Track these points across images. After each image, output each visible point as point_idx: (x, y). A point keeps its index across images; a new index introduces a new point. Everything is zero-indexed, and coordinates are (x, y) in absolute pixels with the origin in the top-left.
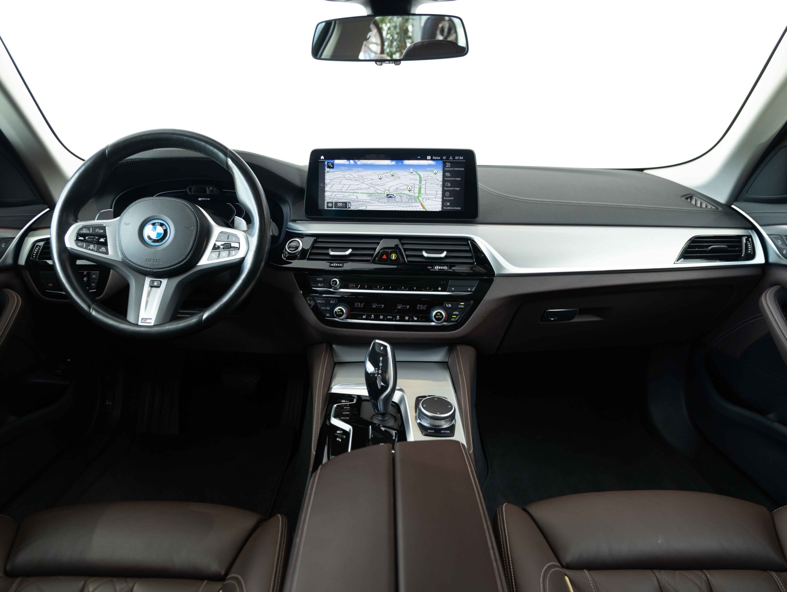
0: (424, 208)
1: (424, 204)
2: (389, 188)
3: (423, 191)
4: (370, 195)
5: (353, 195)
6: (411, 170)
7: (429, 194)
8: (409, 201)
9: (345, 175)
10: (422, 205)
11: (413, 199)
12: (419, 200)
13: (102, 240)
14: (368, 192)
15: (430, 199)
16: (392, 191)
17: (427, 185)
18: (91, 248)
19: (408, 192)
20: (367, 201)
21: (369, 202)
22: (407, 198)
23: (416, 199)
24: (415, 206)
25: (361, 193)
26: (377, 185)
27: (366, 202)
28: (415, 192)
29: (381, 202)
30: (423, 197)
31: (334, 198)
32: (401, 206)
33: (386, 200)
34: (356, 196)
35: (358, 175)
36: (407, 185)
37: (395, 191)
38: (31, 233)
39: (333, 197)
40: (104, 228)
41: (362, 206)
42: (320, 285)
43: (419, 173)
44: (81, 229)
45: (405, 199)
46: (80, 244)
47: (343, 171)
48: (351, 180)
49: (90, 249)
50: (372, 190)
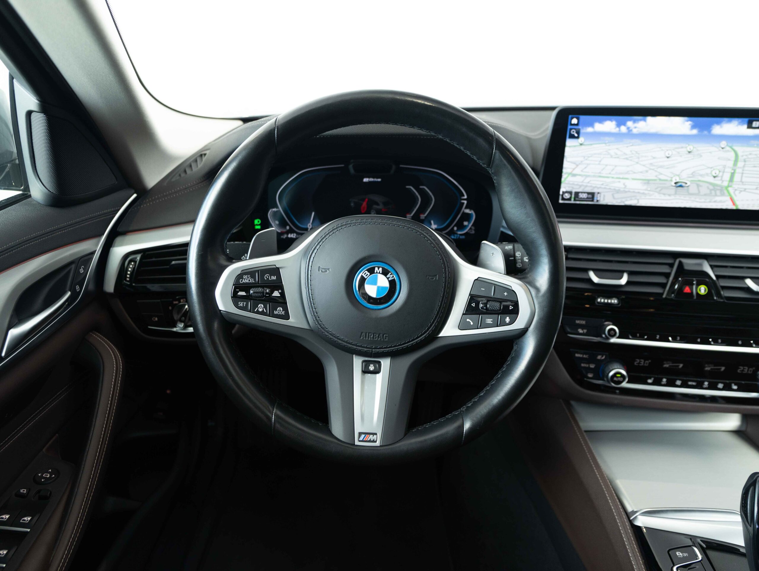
0: (734, 204)
1: (735, 198)
2: (681, 172)
3: (737, 178)
4: (648, 182)
5: (619, 182)
6: (723, 144)
7: (746, 183)
8: (711, 193)
9: (610, 150)
10: (732, 199)
11: (718, 190)
12: (728, 191)
13: (276, 294)
14: (643, 178)
15: (747, 190)
16: (684, 178)
17: (746, 168)
18: (260, 310)
19: (711, 180)
20: (642, 191)
21: (643, 193)
22: (708, 188)
23: (722, 190)
24: (721, 202)
25: (633, 179)
26: (661, 167)
27: (639, 193)
28: (723, 179)
29: (664, 194)
30: (736, 187)
31: (586, 186)
32: (697, 200)
33: (673, 190)
34: (624, 184)
35: (631, 151)
36: (711, 168)
37: (690, 177)
38: (118, 240)
39: (585, 184)
40: (275, 271)
41: (631, 200)
42: (580, 331)
43: (736, 148)
44: (240, 276)
45: (704, 190)
46: (241, 304)
47: (608, 144)
48: (618, 157)
49: (258, 312)
50: (651, 175)
